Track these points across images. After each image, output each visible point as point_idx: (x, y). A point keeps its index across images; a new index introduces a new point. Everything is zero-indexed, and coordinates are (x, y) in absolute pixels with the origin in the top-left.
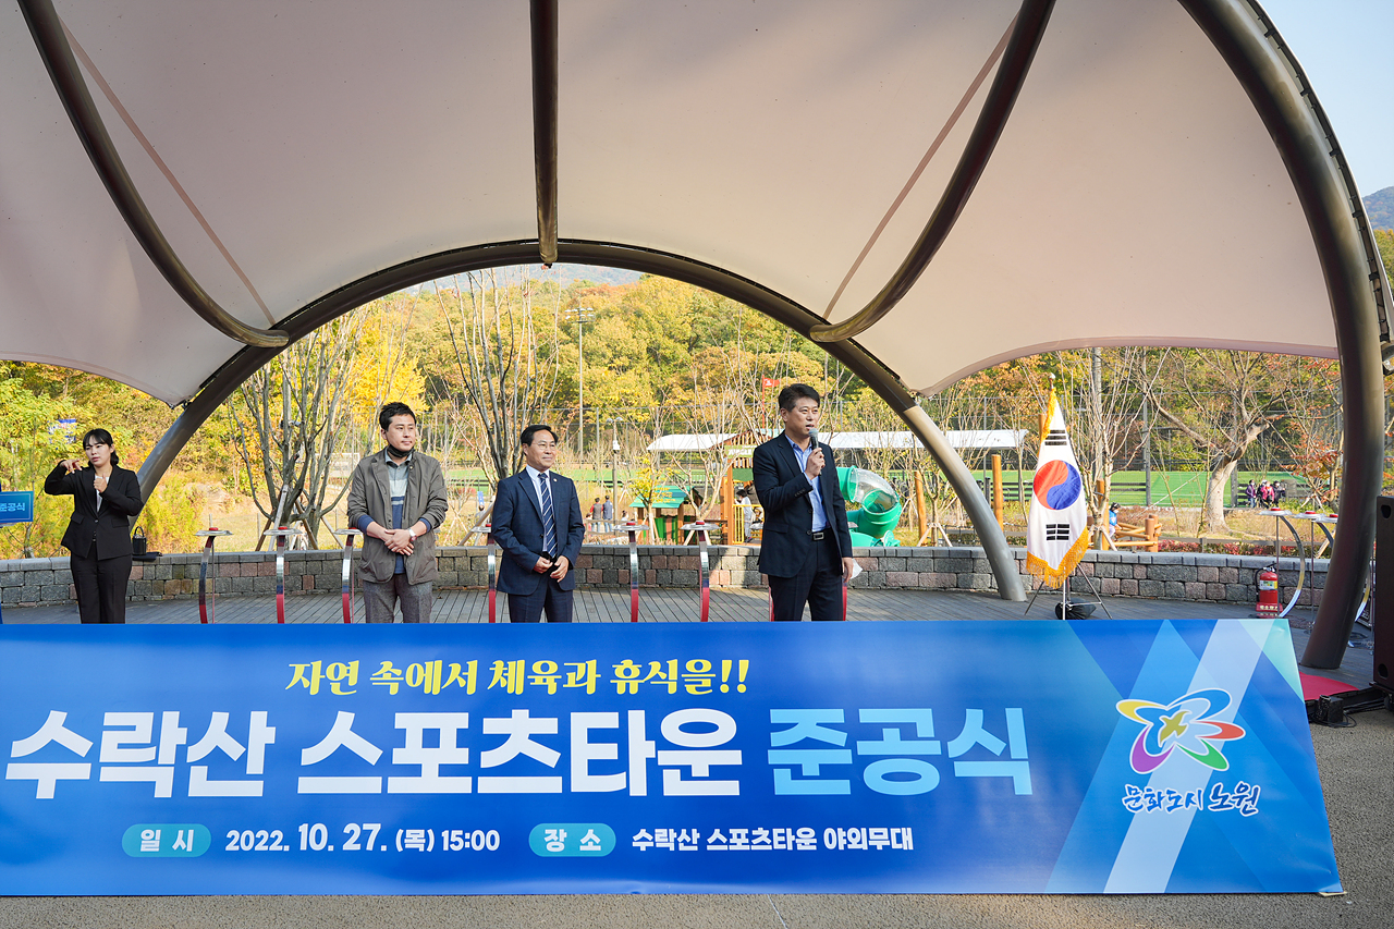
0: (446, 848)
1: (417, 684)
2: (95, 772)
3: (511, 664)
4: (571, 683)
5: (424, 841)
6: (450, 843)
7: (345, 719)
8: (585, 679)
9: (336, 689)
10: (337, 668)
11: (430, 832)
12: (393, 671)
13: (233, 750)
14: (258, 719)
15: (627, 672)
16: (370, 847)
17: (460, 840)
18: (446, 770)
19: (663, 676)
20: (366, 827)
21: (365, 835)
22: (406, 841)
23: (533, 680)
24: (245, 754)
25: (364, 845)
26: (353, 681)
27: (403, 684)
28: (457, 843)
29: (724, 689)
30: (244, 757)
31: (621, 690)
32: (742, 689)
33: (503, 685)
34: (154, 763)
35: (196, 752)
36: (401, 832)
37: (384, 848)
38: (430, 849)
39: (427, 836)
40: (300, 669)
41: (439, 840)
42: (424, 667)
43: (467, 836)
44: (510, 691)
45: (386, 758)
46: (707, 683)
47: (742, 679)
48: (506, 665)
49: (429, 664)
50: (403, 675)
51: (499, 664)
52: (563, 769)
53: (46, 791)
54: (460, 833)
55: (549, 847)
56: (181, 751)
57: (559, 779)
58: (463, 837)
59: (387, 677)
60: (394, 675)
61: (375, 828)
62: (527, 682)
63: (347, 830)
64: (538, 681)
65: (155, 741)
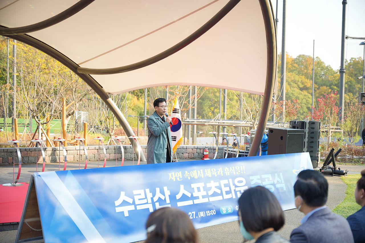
0: (207, 215)
1: (193, 177)
2: (136, 207)
3: (208, 170)
4: (219, 174)
5: (203, 214)
6: (208, 214)
7: (182, 187)
8: (220, 173)
9: (178, 179)
10: (177, 174)
11: (204, 212)
12: (188, 173)
13: (163, 198)
14: (165, 188)
15: (227, 170)
16: (194, 217)
17: (209, 213)
18: (203, 197)
19: (232, 170)
20: (193, 213)
21: (193, 214)
22: (200, 215)
23: (212, 173)
24: (165, 198)
25: (193, 217)
26: (181, 177)
27: (190, 176)
28: (209, 214)
29: (242, 172)
30: (165, 199)
31: (227, 175)
32: (245, 172)
33: (208, 175)
34: (147, 203)
35: (155, 199)
36: (199, 213)
37: (197, 217)
38: (205, 216)
39: (204, 213)
40: (170, 174)
41: (206, 213)
42: (193, 172)
43: (210, 212)
44: (209, 177)
45: (192, 195)
46: (239, 172)
47: (244, 170)
48: (207, 170)
49: (194, 171)
50: (190, 174)
51: (206, 170)
52: (222, 194)
53: (126, 214)
54: (209, 211)
55: (224, 212)
56: (152, 199)
57: (221, 196)
58: (209, 212)
59: (187, 175)
60: (188, 175)
61: (194, 213)
62: (212, 174)
63: (189, 214)
64: (213, 174)
65: (146, 198)
